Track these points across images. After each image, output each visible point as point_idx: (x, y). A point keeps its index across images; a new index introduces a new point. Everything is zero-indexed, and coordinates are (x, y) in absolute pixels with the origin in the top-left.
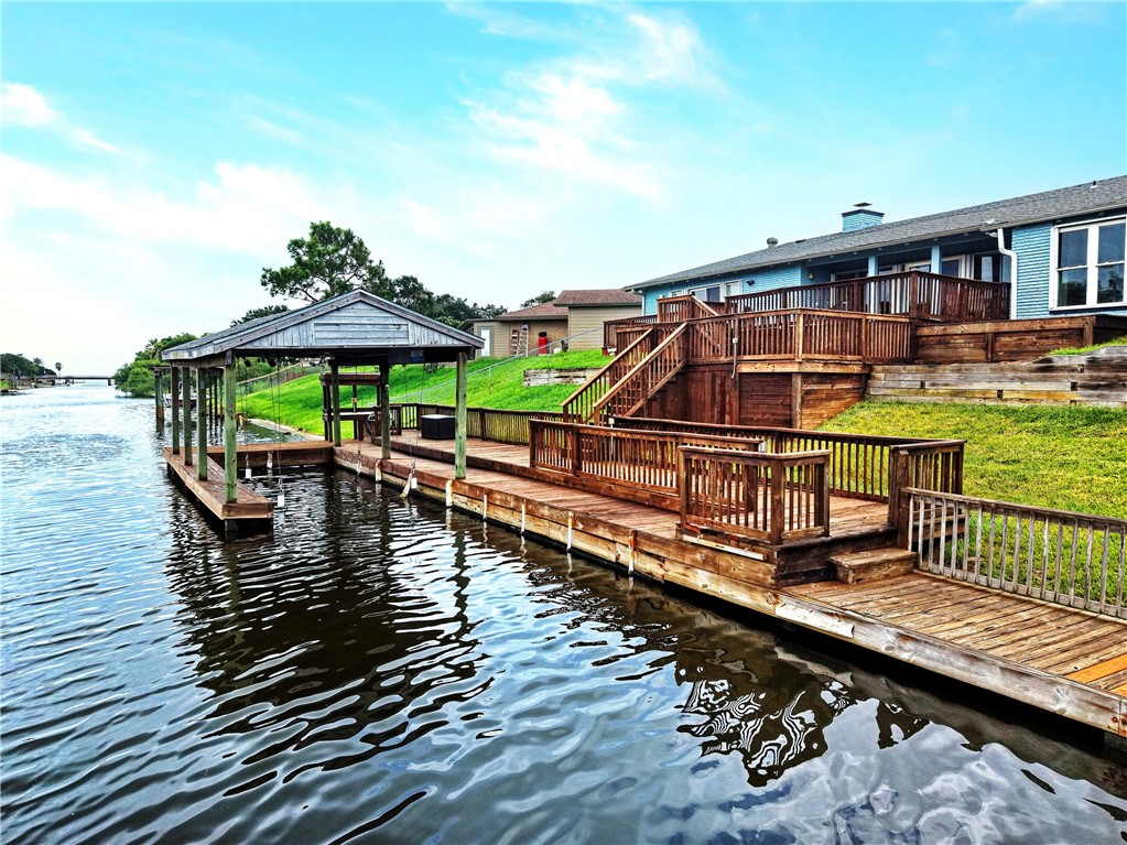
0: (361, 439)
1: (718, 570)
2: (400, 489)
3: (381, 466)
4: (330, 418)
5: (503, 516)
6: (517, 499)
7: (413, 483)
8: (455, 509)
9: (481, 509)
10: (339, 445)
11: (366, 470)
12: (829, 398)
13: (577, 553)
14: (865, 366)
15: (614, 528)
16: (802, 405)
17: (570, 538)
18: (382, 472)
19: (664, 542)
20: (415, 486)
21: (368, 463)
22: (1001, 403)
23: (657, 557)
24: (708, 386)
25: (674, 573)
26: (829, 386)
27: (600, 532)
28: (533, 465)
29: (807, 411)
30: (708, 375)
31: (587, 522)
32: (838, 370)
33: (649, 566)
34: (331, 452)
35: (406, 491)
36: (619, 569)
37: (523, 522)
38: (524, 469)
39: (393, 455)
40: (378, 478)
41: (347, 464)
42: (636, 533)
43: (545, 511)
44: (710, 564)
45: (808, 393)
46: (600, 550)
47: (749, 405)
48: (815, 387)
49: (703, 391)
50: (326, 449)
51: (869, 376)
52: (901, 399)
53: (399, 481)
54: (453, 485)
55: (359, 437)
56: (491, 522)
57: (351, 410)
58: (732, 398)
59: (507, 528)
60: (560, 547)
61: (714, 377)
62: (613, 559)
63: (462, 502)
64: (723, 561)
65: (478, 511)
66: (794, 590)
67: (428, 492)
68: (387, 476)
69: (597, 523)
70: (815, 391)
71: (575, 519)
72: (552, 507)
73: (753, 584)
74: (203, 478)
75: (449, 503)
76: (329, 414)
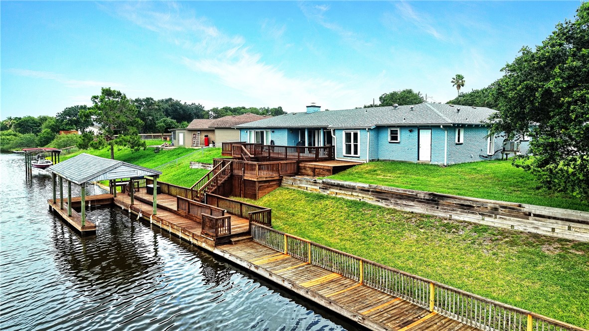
0: (124, 193)
1: (207, 243)
2: (137, 216)
3: (131, 207)
4: (112, 186)
5: (165, 227)
6: (169, 223)
7: (140, 215)
8: (153, 224)
9: (160, 225)
10: (115, 197)
11: (126, 208)
12: (268, 187)
13: (182, 239)
14: (280, 177)
15: (189, 232)
16: (258, 191)
17: (180, 235)
18: (131, 209)
19: (198, 236)
20: (141, 216)
21: (126, 205)
22: (307, 191)
23: (197, 240)
24: (237, 182)
25: (199, 243)
26: (268, 184)
27: (187, 233)
28: (178, 210)
29: (260, 192)
30: (237, 179)
31: (184, 230)
32: (270, 179)
33: (195, 242)
34: (112, 199)
35: (138, 218)
36: (189, 242)
37: (170, 230)
38: (175, 211)
39: (136, 202)
40: (130, 211)
41: (118, 205)
42: (193, 234)
43: (175, 227)
44: (205, 242)
45: (261, 186)
46: (186, 238)
47: (246, 188)
48: (263, 184)
49: (236, 183)
50: (111, 198)
51: (282, 180)
52: (288, 187)
53: (137, 213)
54: (152, 217)
55: (123, 192)
56: (163, 229)
57: (120, 182)
58: (242, 186)
59: (166, 231)
60: (178, 237)
61: (238, 179)
62: (189, 240)
63: (155, 222)
64: (208, 241)
65: (159, 225)
66: (219, 247)
67: (145, 218)
68: (133, 211)
69: (187, 231)
70: (263, 186)
71: (181, 230)
72: (177, 226)
73: (211, 246)
74: (70, 216)
75: (151, 222)
76: (112, 184)
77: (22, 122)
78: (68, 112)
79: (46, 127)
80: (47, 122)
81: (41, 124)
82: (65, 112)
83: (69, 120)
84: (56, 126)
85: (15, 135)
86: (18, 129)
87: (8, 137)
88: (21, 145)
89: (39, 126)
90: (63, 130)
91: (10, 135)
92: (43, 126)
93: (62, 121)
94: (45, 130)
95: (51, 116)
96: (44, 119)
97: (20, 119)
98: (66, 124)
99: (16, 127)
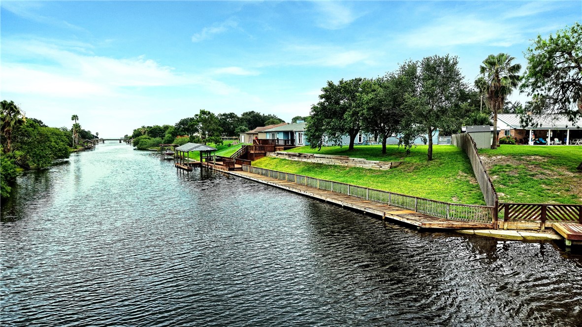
10: (202, 162)
20: (210, 167)
22: (272, 156)
32: (260, 153)
40: (206, 167)
41: (203, 165)
51: (266, 153)
52: (268, 156)
54: (213, 167)
65: (215, 169)
66: (230, 171)
77: (153, 129)
78: (183, 122)
79: (169, 133)
80: (169, 130)
81: (164, 131)
82: (180, 122)
83: (183, 128)
84: (175, 132)
85: (149, 139)
86: (150, 135)
87: (145, 140)
88: (154, 145)
89: (163, 133)
90: (180, 135)
91: (146, 138)
92: (167, 132)
93: (179, 129)
94: (167, 135)
95: (171, 125)
96: (166, 127)
97: (151, 127)
98: (182, 131)
99: (148, 134)
